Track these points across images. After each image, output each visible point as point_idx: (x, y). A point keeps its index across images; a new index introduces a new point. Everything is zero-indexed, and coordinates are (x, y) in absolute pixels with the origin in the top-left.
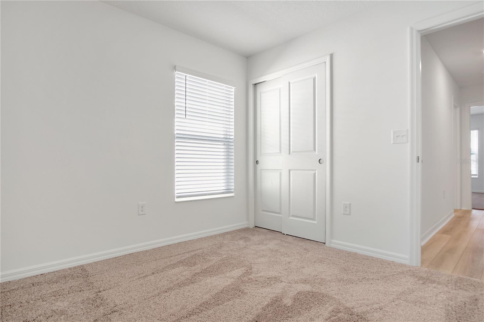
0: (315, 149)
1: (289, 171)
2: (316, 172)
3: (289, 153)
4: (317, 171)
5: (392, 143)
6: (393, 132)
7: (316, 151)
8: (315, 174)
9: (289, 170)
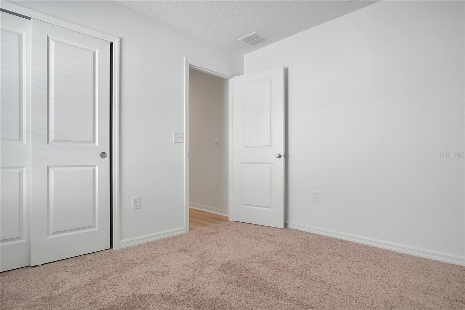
0: (94, 141)
1: (48, 168)
2: (95, 168)
3: (48, 142)
4: (97, 167)
5: (174, 142)
6: (175, 133)
7: (95, 143)
8: (94, 171)
9: (47, 166)
